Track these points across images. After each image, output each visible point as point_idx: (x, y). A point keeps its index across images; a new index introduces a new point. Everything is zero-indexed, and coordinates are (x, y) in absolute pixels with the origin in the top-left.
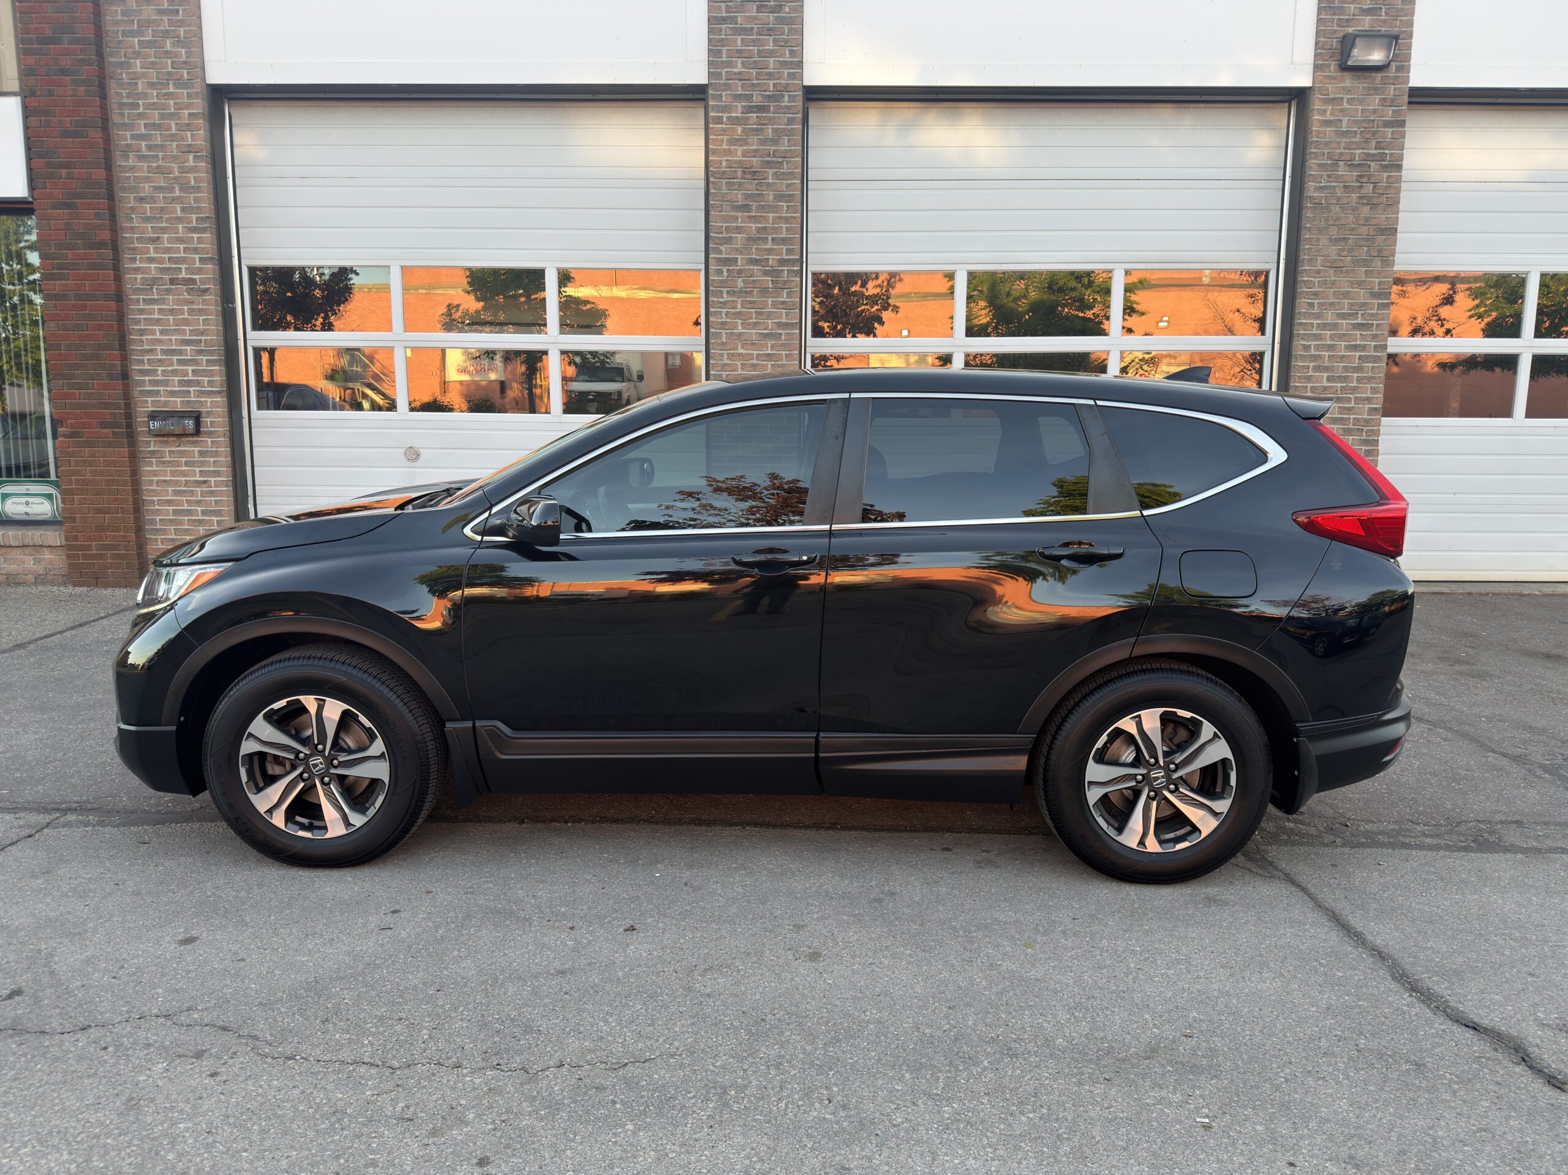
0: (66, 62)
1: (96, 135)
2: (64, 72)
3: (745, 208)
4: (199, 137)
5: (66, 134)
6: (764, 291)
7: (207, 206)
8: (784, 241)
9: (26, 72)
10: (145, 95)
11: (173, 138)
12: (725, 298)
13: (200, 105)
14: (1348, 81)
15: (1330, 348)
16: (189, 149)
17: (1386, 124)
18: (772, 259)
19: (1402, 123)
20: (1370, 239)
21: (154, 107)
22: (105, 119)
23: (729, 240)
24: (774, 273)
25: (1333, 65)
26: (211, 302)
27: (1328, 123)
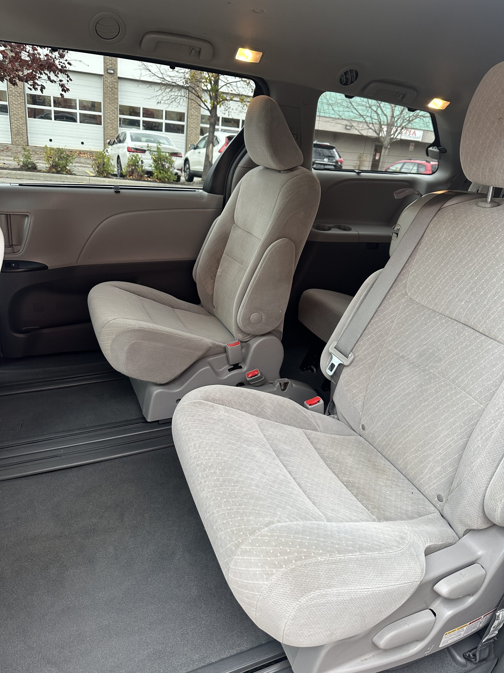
6: (18, 96)
8: (21, 88)
12: (11, 97)
14: (109, 75)
15: (109, 116)
17: (115, 82)
18: (19, 91)
19: (118, 82)
20: (114, 100)
24: (19, 94)
25: (106, 72)
27: (106, 81)
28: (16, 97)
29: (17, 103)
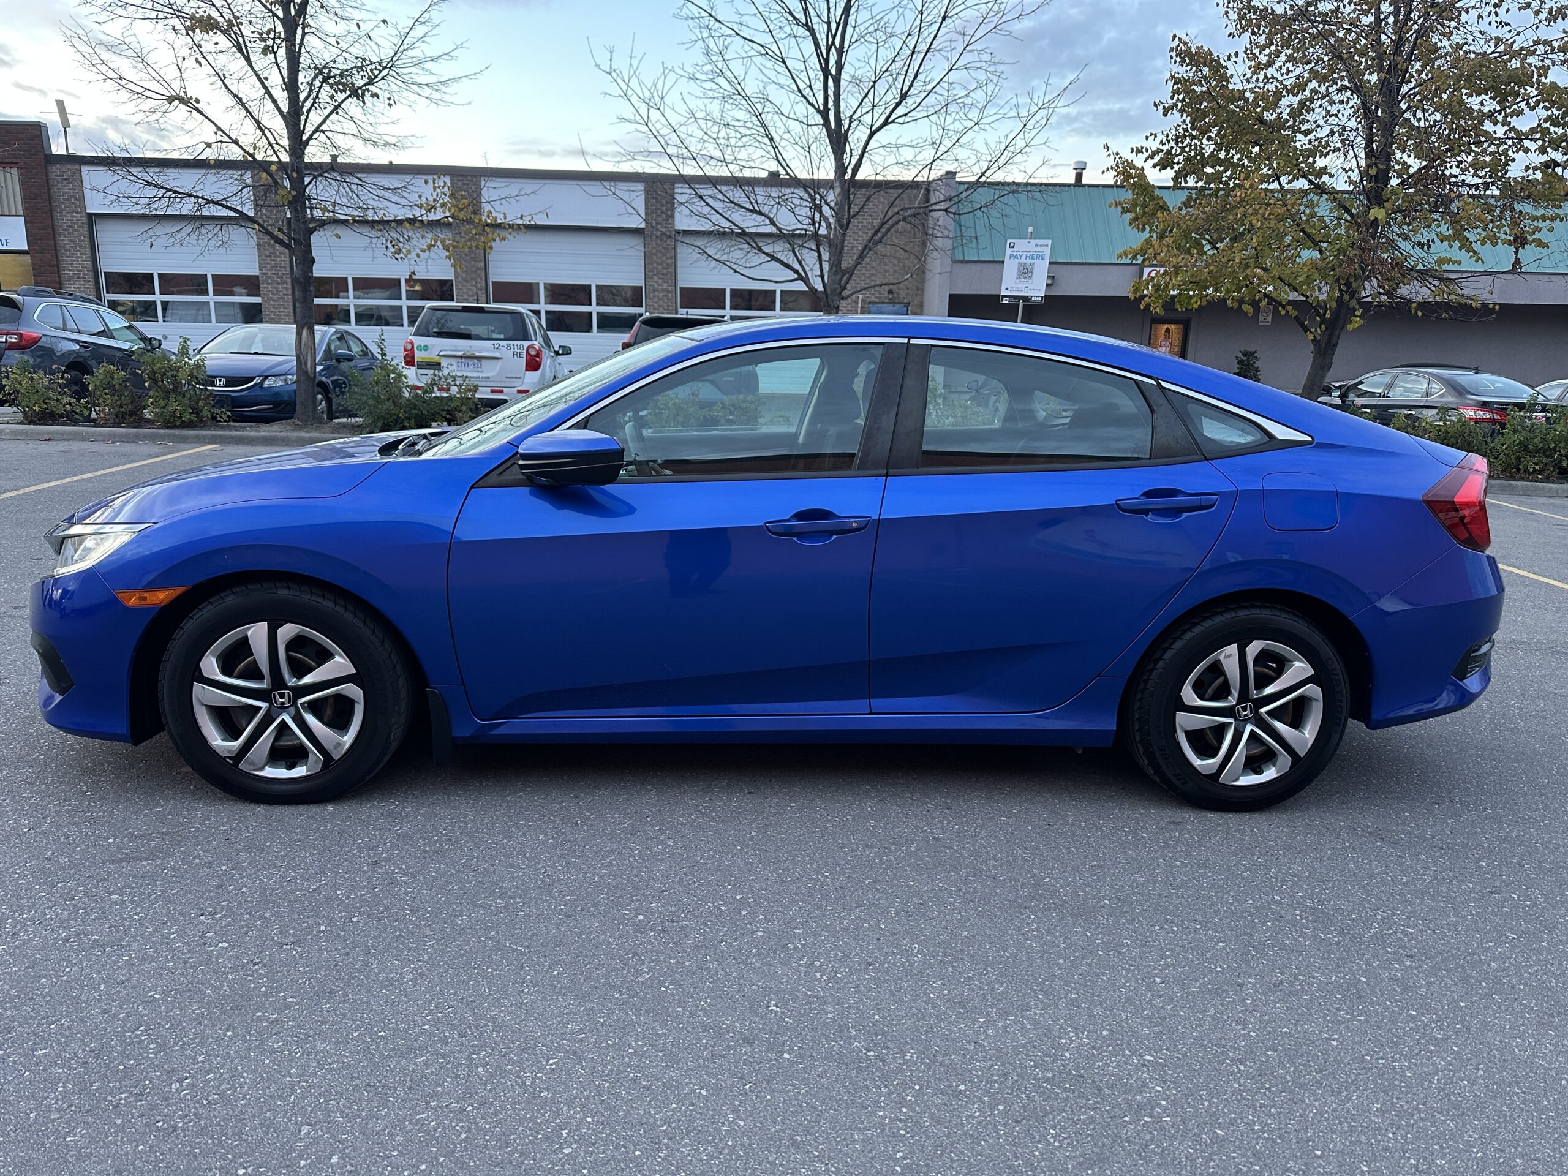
0: (39, 206)
1: (50, 230)
2: (38, 209)
3: (270, 257)
4: (85, 231)
5: (39, 229)
6: (278, 283)
7: (88, 253)
9: (25, 209)
10: (66, 216)
11: (76, 230)
13: (85, 220)
16: (81, 234)
17: (478, 234)
18: (280, 273)
19: (485, 234)
20: (476, 271)
21: (69, 220)
22: (53, 224)
23: (265, 267)
24: (281, 277)
26: (92, 284)
28: (275, 285)
29: (276, 297)
